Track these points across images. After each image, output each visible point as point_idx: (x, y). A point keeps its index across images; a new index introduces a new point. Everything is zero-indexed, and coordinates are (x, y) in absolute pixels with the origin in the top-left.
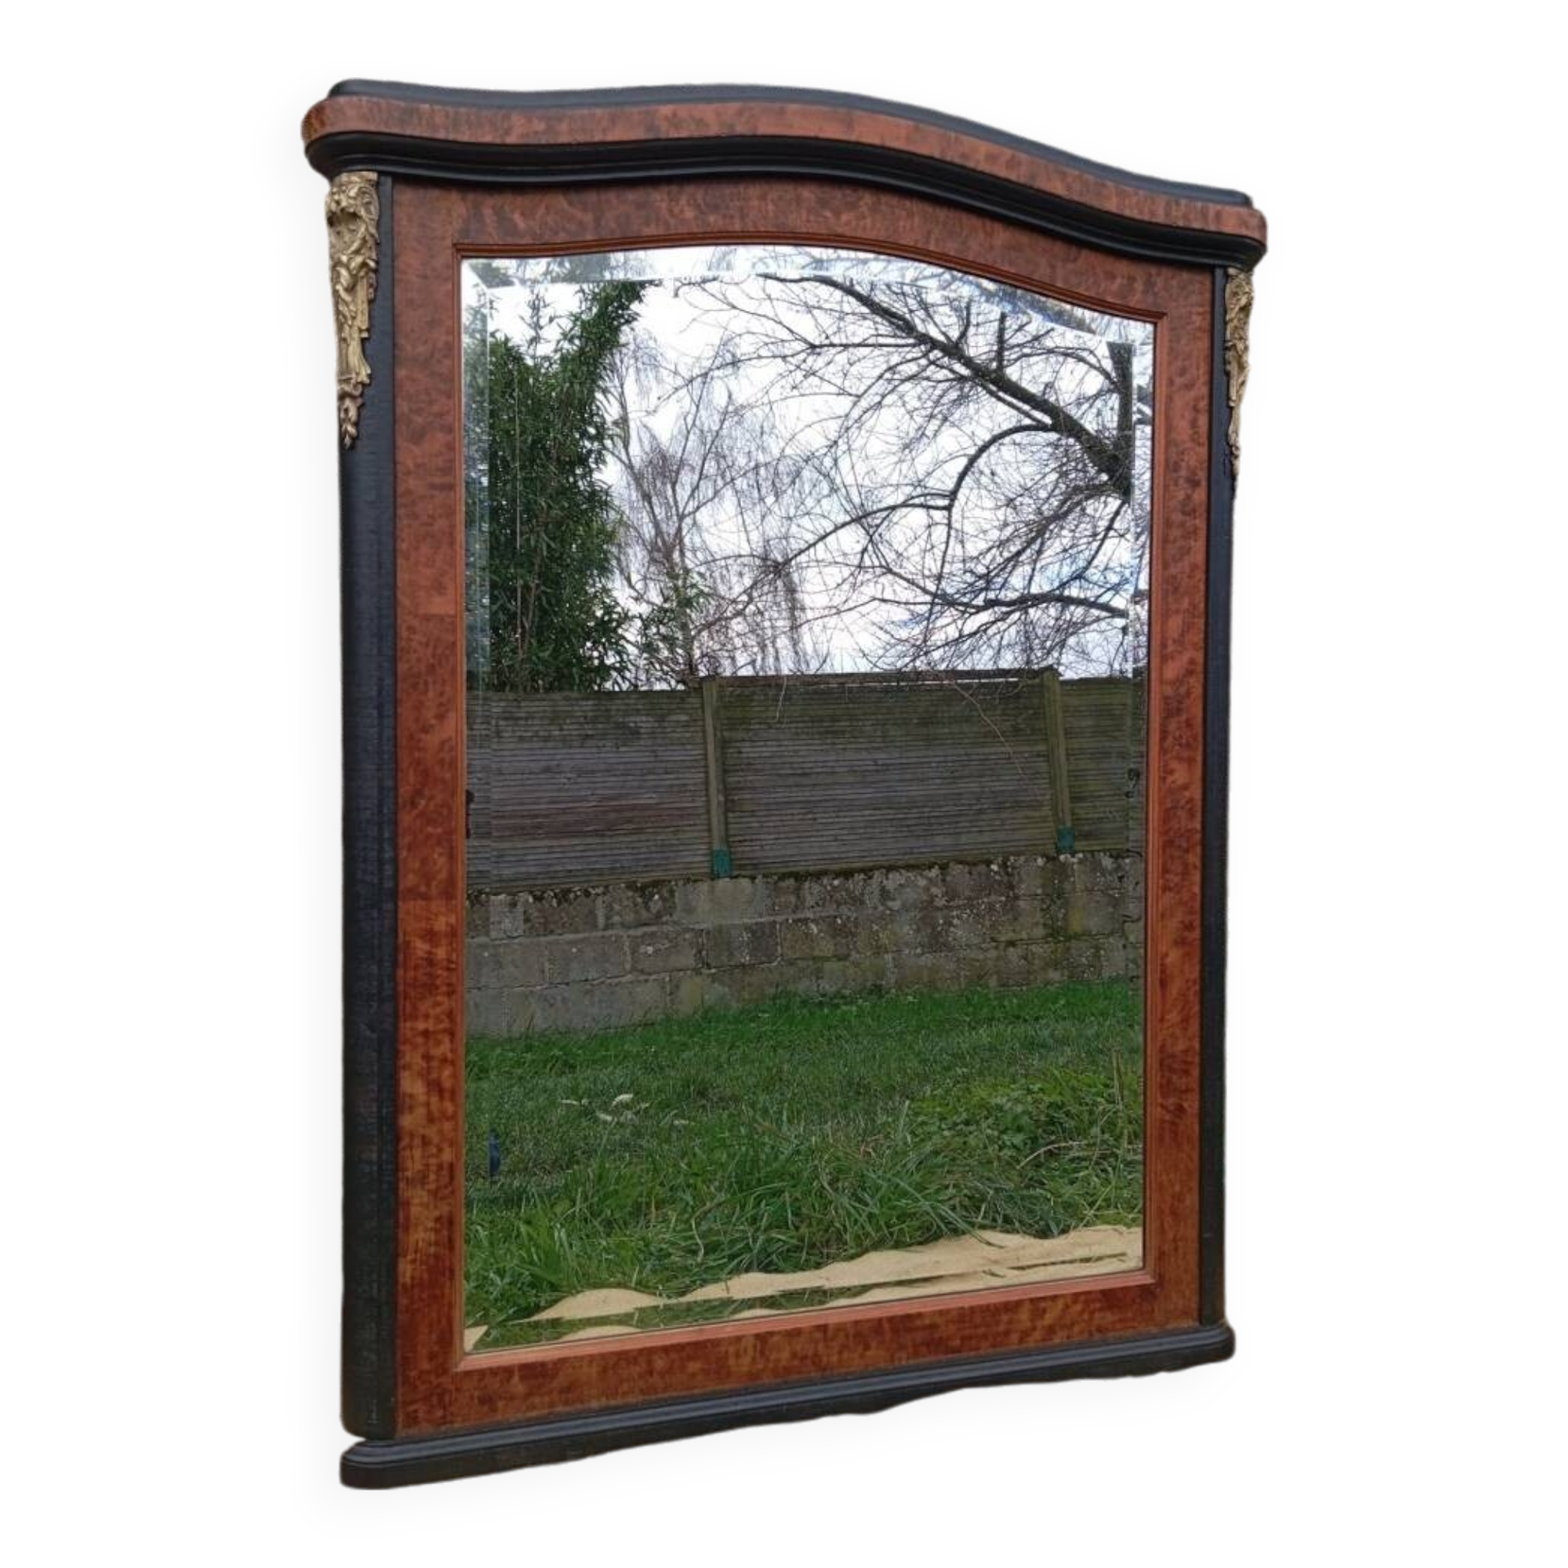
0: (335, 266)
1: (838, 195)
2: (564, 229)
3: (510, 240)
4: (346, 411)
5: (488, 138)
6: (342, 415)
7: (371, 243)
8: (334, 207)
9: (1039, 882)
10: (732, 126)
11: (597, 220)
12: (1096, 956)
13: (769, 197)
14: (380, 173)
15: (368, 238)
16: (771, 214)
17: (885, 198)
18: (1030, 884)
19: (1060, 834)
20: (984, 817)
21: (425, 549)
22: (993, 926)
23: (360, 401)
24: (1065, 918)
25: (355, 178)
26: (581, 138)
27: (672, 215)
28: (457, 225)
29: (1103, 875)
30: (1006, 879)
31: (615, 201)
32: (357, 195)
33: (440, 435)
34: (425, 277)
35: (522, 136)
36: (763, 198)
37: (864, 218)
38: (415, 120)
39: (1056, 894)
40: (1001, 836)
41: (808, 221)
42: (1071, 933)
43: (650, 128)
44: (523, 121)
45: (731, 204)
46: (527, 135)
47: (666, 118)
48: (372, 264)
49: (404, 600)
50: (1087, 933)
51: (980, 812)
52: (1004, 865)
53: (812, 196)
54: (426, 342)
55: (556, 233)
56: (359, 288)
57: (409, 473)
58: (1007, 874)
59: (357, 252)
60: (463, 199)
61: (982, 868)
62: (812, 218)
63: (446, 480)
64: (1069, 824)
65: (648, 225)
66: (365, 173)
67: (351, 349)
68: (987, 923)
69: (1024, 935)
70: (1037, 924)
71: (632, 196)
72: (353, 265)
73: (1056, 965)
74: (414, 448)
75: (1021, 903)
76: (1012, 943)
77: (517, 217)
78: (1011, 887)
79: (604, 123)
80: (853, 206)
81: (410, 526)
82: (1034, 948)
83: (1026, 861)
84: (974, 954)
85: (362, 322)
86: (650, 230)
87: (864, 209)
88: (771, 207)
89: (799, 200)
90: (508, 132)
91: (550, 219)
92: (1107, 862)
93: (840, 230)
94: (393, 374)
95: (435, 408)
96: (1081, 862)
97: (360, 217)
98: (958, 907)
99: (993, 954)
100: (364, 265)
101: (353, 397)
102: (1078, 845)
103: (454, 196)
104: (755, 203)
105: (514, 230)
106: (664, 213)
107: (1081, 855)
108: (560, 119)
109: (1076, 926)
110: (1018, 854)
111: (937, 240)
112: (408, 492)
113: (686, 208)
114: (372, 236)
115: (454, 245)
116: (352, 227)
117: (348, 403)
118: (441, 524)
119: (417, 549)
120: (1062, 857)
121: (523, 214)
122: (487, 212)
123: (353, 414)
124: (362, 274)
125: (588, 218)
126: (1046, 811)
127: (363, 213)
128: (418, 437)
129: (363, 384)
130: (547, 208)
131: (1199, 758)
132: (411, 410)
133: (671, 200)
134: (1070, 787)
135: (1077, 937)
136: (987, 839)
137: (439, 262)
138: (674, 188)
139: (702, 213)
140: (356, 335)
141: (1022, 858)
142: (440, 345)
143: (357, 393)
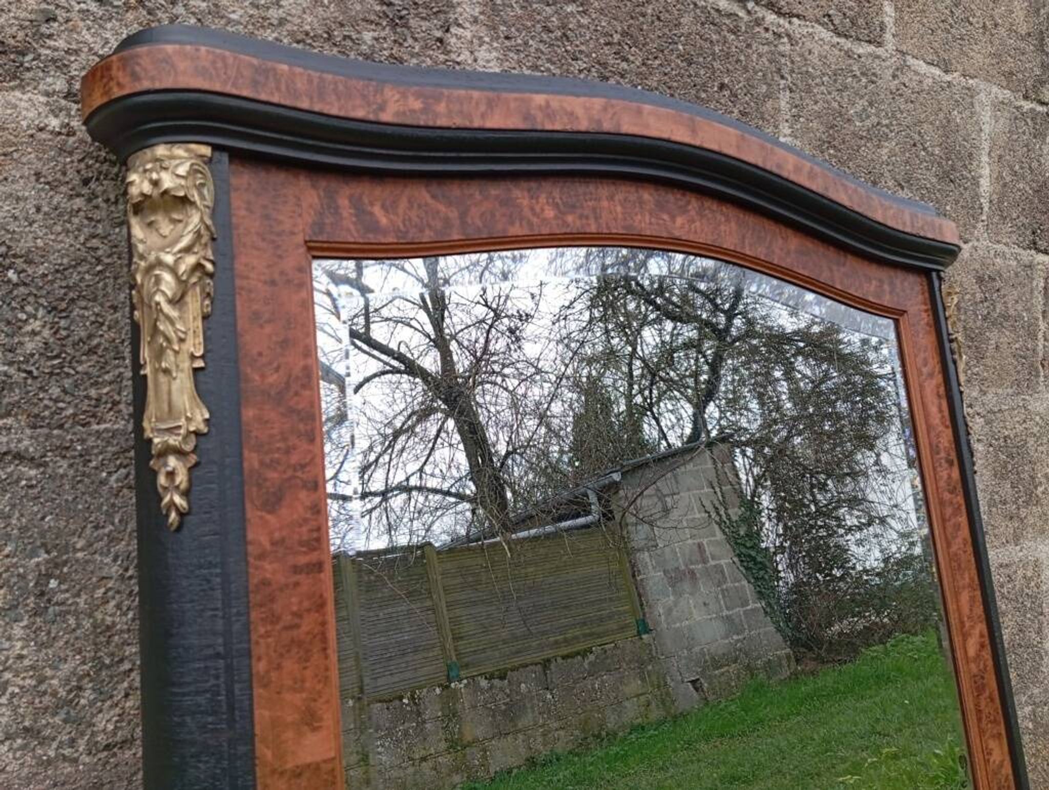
0: (150, 269)
1: (672, 198)
2: (429, 226)
3: (371, 238)
4: (171, 475)
5: (360, 114)
6: (162, 480)
7: (205, 239)
8: (147, 188)
9: (438, 707)
10: (599, 122)
11: (463, 216)
12: (484, 757)
13: (617, 198)
14: (216, 148)
15: (203, 231)
16: (620, 216)
17: (708, 203)
18: (432, 710)
19: (449, 668)
20: (391, 663)
21: (289, 665)
22: (410, 748)
23: (193, 459)
24: (460, 732)
25: (179, 151)
26: (459, 122)
27: (534, 213)
28: (309, 218)
29: (482, 693)
30: (415, 708)
31: (478, 196)
32: (188, 173)
33: (303, 495)
34: (273, 283)
35: (397, 114)
36: (611, 198)
37: (693, 221)
38: (272, 84)
39: (451, 715)
40: (408, 675)
41: (651, 223)
42: (465, 742)
43: (527, 117)
44: (397, 97)
45: (585, 204)
46: (404, 113)
47: (540, 108)
48: (209, 267)
49: (264, 752)
50: (476, 741)
51: (390, 659)
52: (412, 698)
53: (651, 199)
54: (277, 369)
55: (422, 231)
56: (188, 299)
57: (262, 556)
58: (415, 704)
59: (188, 250)
60: (314, 187)
61: (397, 702)
62: (653, 220)
63: (314, 557)
64: (454, 658)
65: (512, 223)
66: (193, 146)
67: (175, 385)
68: (404, 747)
69: (433, 751)
70: (440, 740)
71: (495, 190)
72: (182, 268)
73: (457, 770)
74: (269, 517)
75: (428, 726)
76: (424, 759)
77: (377, 210)
78: (419, 714)
79: (483, 108)
80: (684, 210)
81: (267, 635)
82: (440, 759)
83: (428, 691)
84: (395, 773)
85: (195, 345)
86: (516, 230)
87: (693, 213)
88: (619, 209)
89: (641, 202)
90: (382, 108)
91: (413, 214)
92: (484, 683)
93: (677, 234)
94: (239, 413)
95: (294, 459)
96: (466, 686)
97: (193, 203)
98: (380, 738)
99: (411, 770)
100: (198, 266)
101: (179, 453)
102: (463, 673)
103: (303, 182)
104: (605, 203)
105: (374, 227)
106: (527, 212)
107: (465, 681)
108: (438, 99)
109: (468, 738)
110: (420, 688)
111: (751, 245)
112: (265, 583)
113: (546, 207)
114: (207, 228)
115: (306, 242)
116: (176, 216)
117: (172, 462)
118: (308, 624)
119: (279, 667)
120: (453, 685)
121: (383, 207)
122: (343, 202)
123: (181, 478)
124: (194, 280)
125: (453, 214)
126: (437, 651)
127: (197, 198)
128: (273, 503)
129: (197, 434)
130: (409, 202)
131: (1003, 732)
132: (262, 463)
133: (532, 198)
134: (452, 630)
135: (469, 745)
136: (397, 680)
137: (289, 264)
138: (533, 185)
139: (560, 212)
140: (186, 365)
141: (425, 690)
142: (297, 371)
143: (188, 448)
